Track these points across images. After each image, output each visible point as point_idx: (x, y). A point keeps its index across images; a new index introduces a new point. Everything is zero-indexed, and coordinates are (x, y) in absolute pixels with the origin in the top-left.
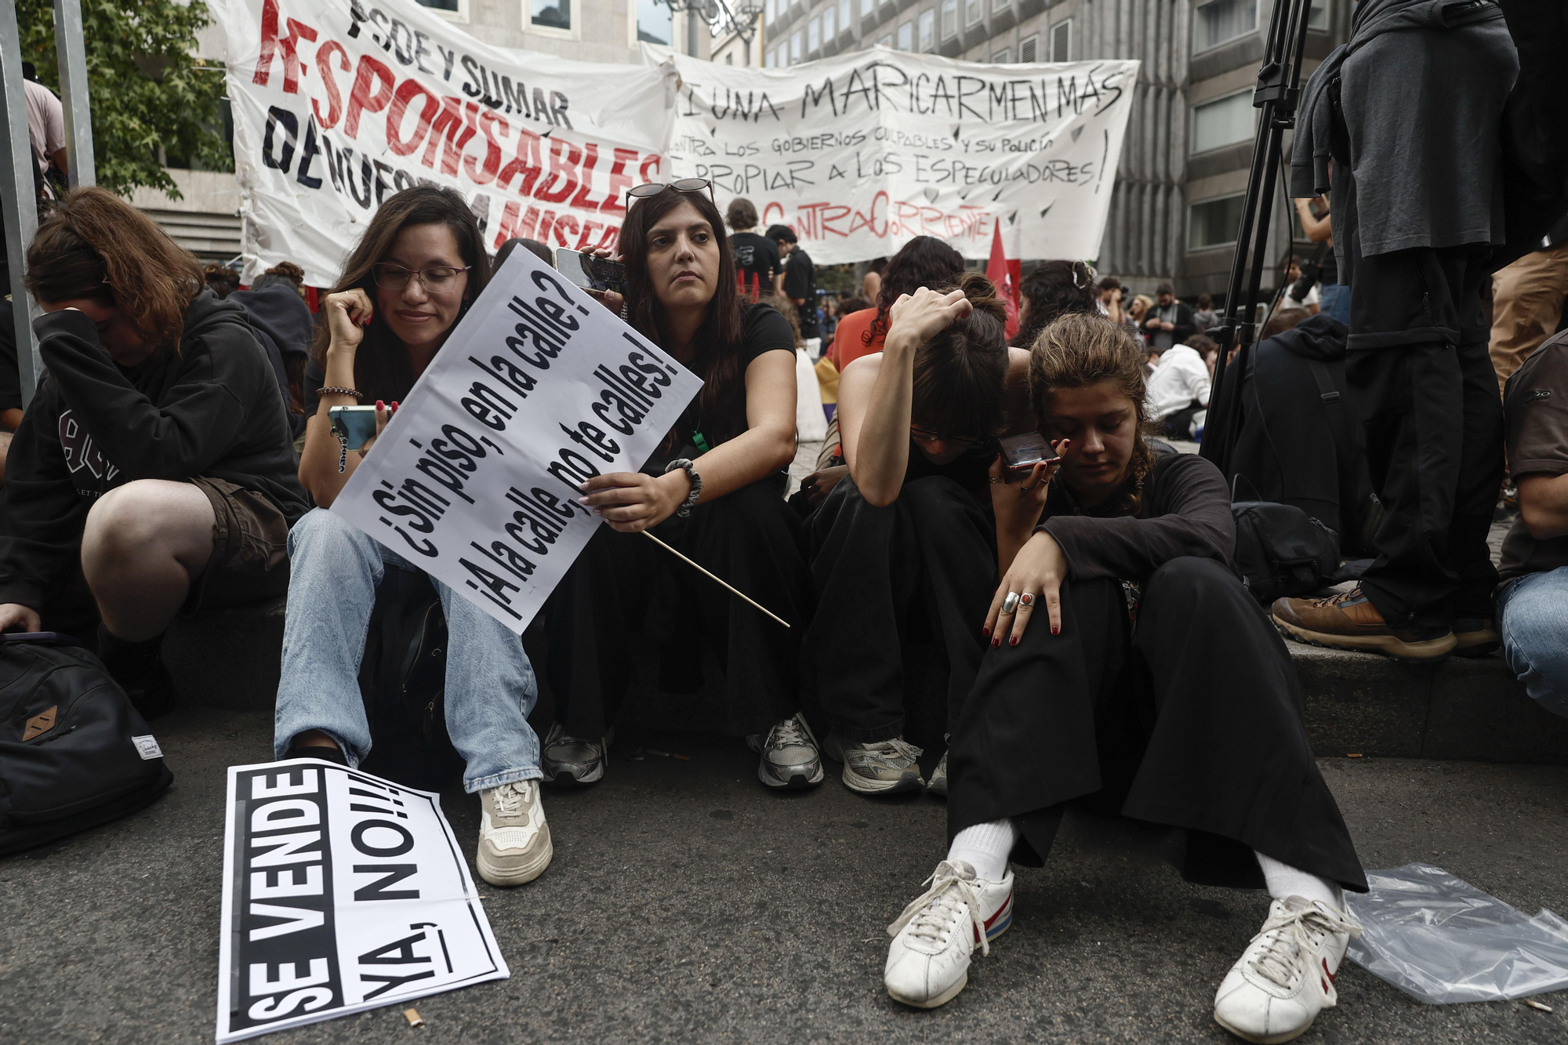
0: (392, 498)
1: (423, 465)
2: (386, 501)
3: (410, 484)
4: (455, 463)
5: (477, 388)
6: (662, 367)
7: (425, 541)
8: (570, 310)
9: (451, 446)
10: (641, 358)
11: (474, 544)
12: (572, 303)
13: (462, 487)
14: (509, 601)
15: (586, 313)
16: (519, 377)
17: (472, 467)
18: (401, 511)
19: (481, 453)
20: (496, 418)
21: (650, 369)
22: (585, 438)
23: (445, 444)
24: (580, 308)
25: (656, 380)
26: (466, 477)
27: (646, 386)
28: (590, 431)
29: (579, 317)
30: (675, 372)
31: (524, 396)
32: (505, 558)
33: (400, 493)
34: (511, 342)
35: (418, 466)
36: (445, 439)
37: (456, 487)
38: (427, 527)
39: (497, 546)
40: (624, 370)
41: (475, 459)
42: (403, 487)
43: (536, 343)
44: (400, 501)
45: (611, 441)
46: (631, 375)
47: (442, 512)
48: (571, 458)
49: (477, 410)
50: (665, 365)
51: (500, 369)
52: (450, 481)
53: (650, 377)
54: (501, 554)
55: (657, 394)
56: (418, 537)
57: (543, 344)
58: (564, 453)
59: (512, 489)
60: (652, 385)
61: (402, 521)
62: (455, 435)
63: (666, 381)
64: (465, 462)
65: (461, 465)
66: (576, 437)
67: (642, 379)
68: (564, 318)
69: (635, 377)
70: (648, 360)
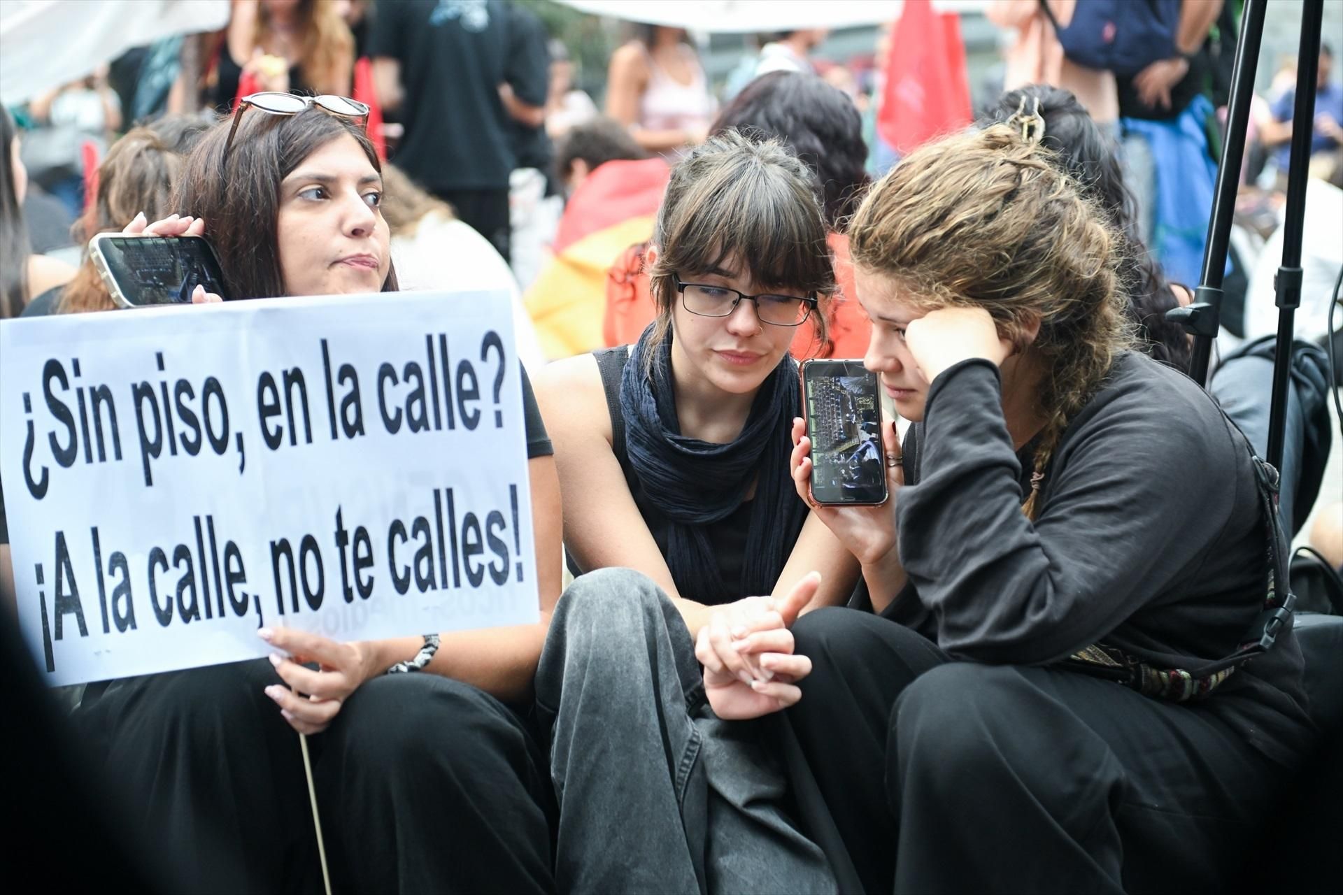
0: (65, 386)
1: (142, 392)
2: (55, 382)
3: (102, 394)
4: (180, 426)
5: (295, 377)
6: (514, 559)
7: (45, 472)
8: (485, 404)
9: (195, 406)
10: (503, 526)
11: (95, 531)
12: (497, 400)
13: (156, 455)
14: (59, 636)
15: (499, 424)
16: (351, 409)
17: (193, 449)
18: (59, 410)
19: (220, 446)
20: (279, 430)
21: (498, 546)
22: (349, 549)
23: (192, 396)
24: (498, 415)
25: (492, 565)
26: (174, 451)
27: (474, 560)
28: (362, 545)
29: (487, 419)
30: (520, 578)
31: (335, 435)
32: (112, 583)
33: (80, 392)
34: (386, 371)
35: (134, 386)
36: (198, 392)
37: (151, 449)
38: (66, 458)
39: (119, 560)
40: (471, 520)
41: (206, 444)
42: (92, 390)
43: (411, 398)
44: (69, 399)
45: (371, 580)
46: (471, 531)
47: (103, 458)
48: (310, 555)
49: (269, 400)
50: (519, 559)
51: (341, 381)
52: (151, 437)
53: (488, 556)
54: (112, 573)
55: (476, 580)
56: (43, 456)
57: (416, 406)
58: (309, 543)
59: (210, 519)
60: (481, 567)
61: (46, 422)
62: (213, 398)
63: (500, 578)
64: (191, 437)
65: (183, 436)
66: (341, 537)
67: (476, 549)
68: (470, 406)
69: (472, 539)
70: (506, 536)
